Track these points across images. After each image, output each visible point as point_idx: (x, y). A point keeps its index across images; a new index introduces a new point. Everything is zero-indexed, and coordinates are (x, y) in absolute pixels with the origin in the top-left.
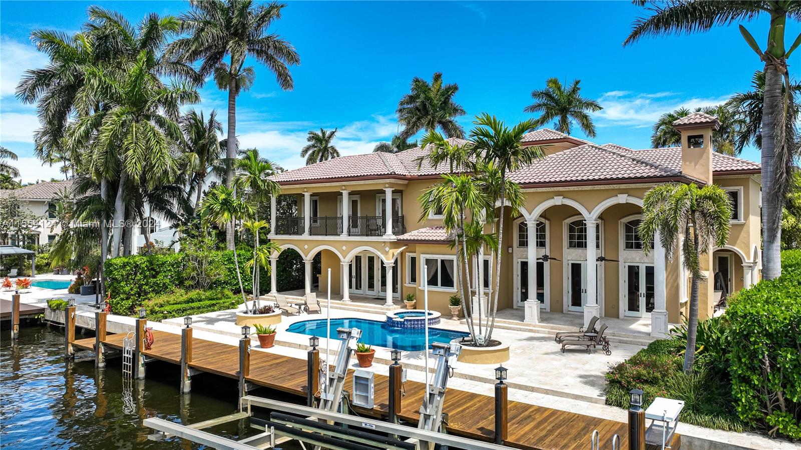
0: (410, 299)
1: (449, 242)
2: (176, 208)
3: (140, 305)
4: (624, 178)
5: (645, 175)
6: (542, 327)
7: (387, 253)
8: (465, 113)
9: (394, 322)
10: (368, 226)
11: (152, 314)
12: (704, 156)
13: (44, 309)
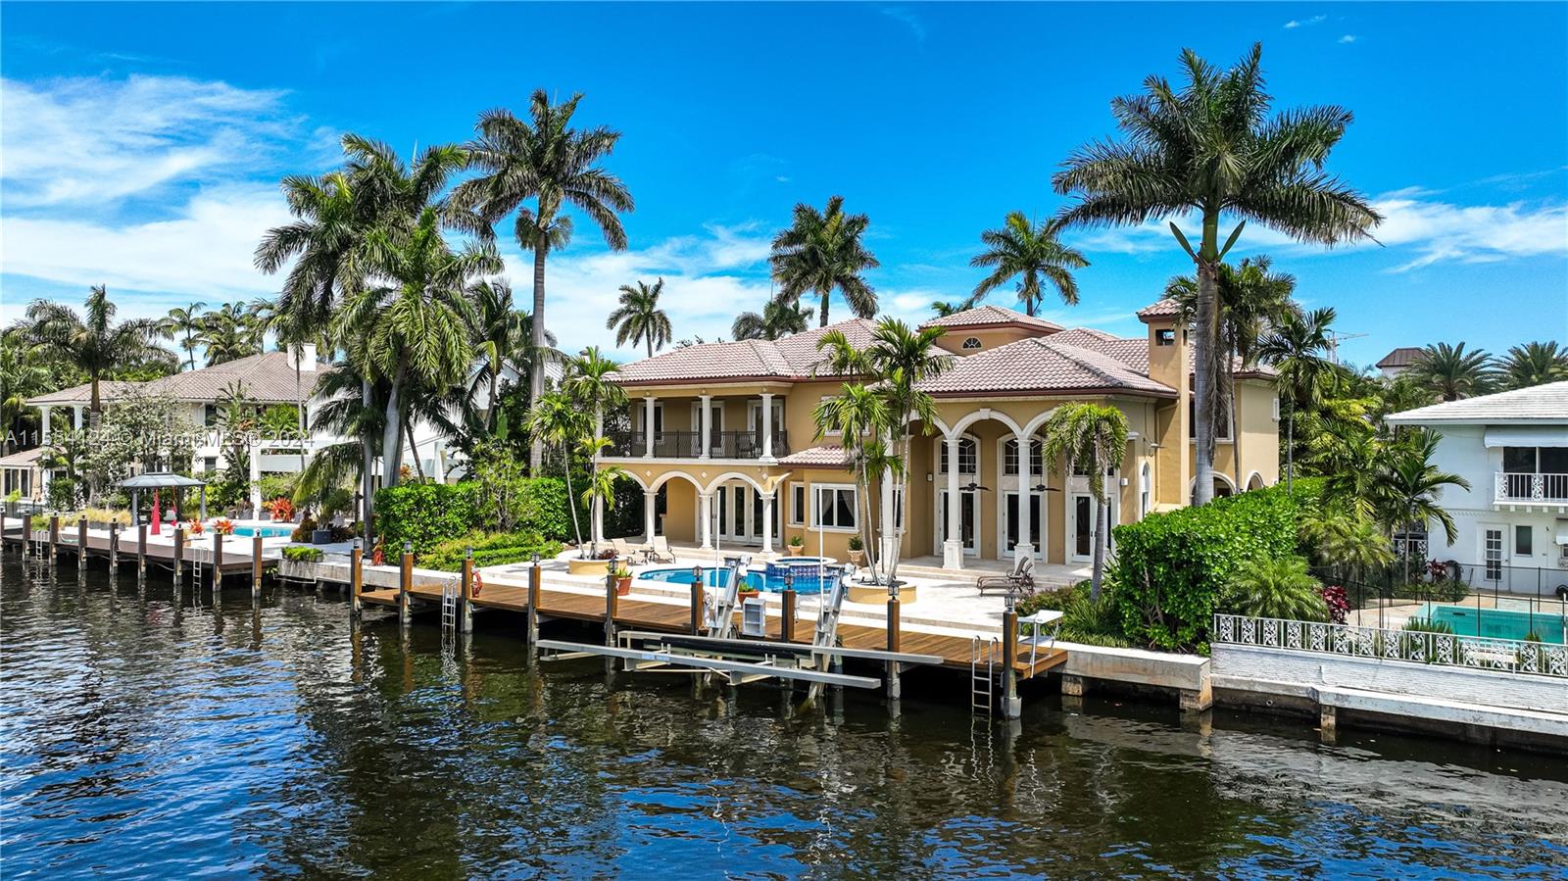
0: (795, 543)
1: (848, 466)
2: (455, 418)
3: (425, 552)
4: (1058, 388)
5: (1082, 385)
6: (965, 574)
7: (764, 482)
8: (877, 263)
9: (776, 570)
10: (737, 445)
11: (448, 562)
12: (1175, 357)
13: (277, 561)
